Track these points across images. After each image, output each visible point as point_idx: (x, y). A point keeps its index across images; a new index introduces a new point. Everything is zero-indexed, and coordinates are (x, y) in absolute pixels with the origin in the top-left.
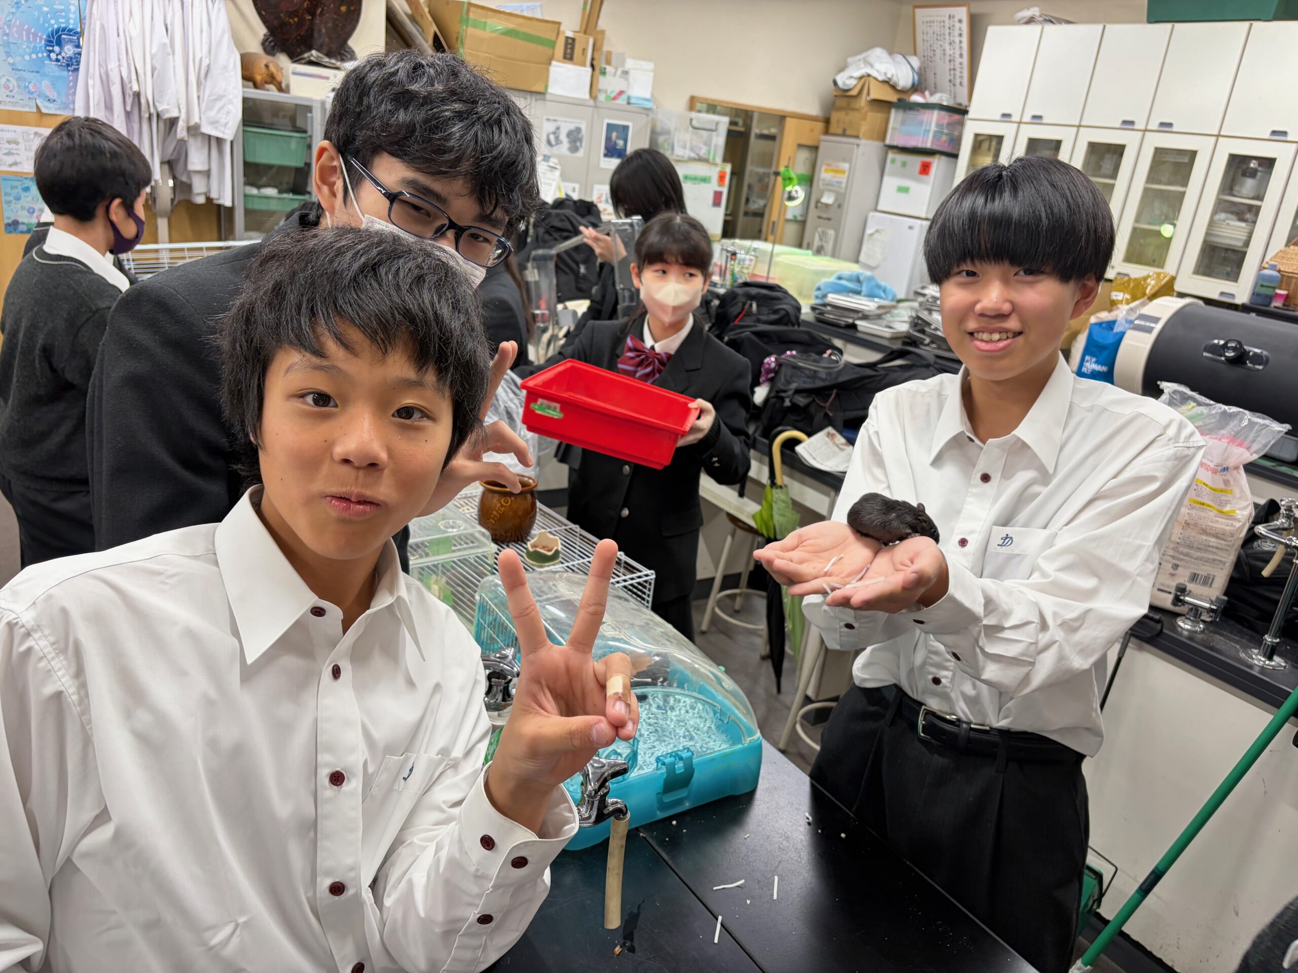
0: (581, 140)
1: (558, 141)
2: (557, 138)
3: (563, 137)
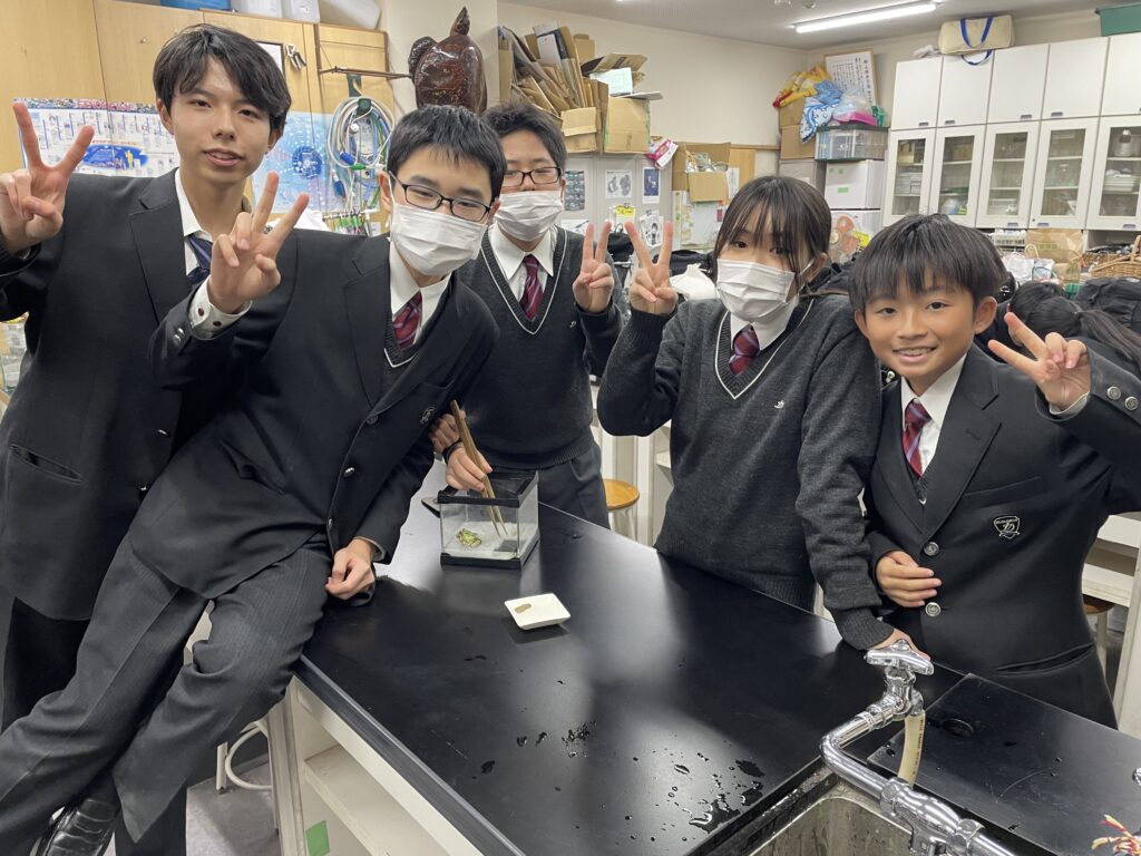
0: (629, 185)
1: (616, 188)
2: (614, 186)
3: (618, 185)
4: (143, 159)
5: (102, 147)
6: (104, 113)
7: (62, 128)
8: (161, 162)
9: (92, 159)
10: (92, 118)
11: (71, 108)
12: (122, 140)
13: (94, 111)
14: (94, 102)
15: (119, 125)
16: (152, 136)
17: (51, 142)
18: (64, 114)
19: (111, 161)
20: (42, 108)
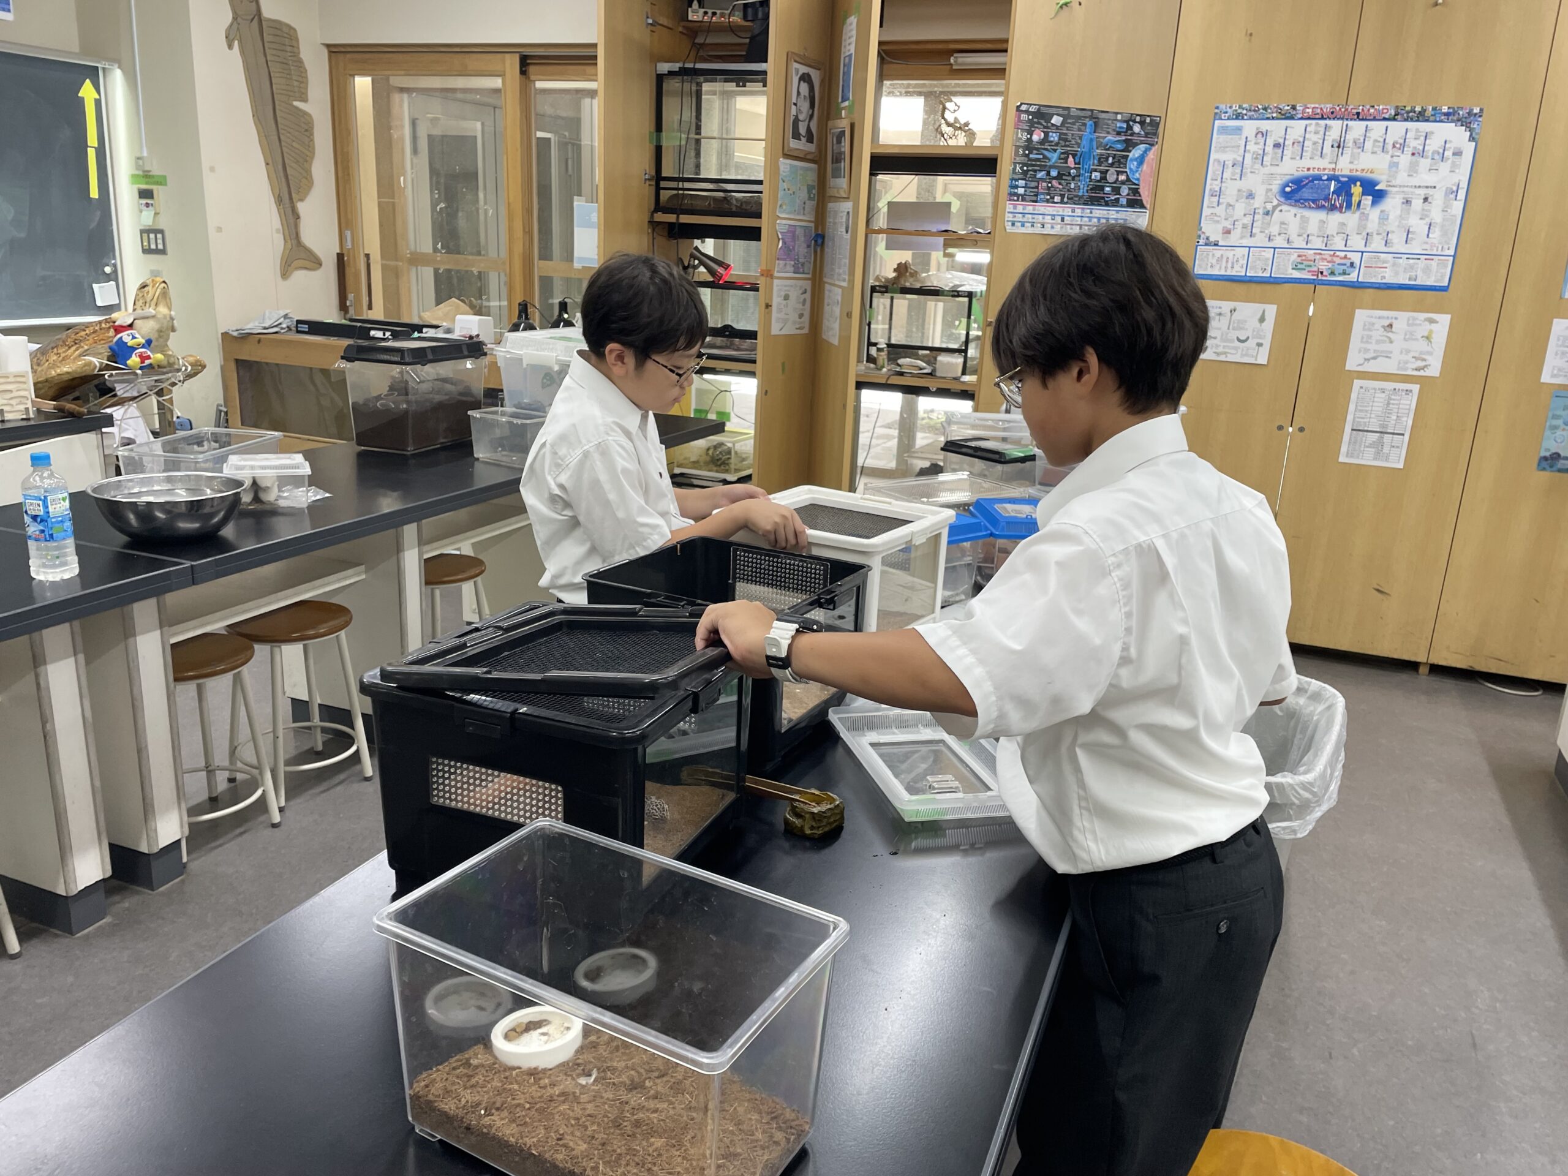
4: (1378, 196)
5: (1319, 178)
6: (1336, 125)
7: (1269, 148)
8: (1408, 202)
9: (1297, 196)
10: (1316, 133)
11: (1292, 118)
12: (1352, 166)
13: (1322, 122)
14: (1327, 108)
15: (1355, 142)
16: (1405, 159)
17: (1247, 170)
18: (1276, 128)
19: (1327, 199)
20: (1250, 118)
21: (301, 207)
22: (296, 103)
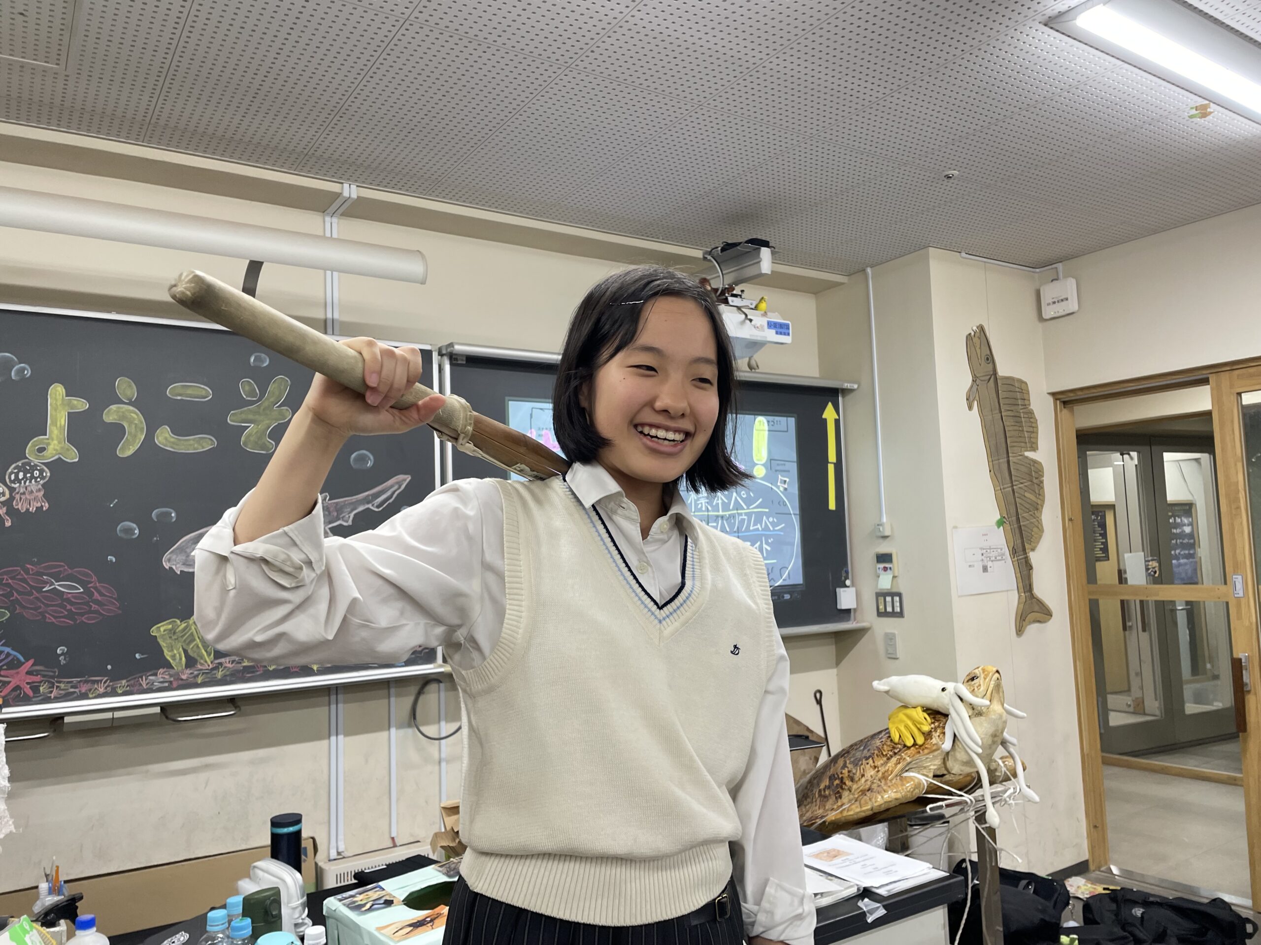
21: (1033, 557)
22: (1027, 454)
